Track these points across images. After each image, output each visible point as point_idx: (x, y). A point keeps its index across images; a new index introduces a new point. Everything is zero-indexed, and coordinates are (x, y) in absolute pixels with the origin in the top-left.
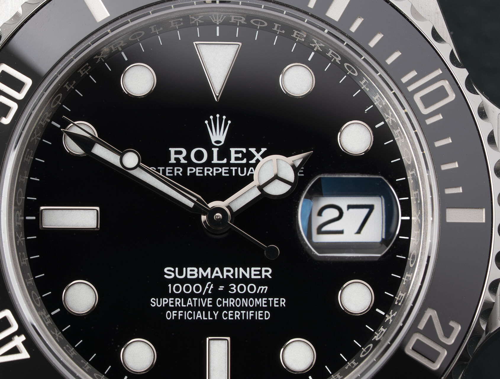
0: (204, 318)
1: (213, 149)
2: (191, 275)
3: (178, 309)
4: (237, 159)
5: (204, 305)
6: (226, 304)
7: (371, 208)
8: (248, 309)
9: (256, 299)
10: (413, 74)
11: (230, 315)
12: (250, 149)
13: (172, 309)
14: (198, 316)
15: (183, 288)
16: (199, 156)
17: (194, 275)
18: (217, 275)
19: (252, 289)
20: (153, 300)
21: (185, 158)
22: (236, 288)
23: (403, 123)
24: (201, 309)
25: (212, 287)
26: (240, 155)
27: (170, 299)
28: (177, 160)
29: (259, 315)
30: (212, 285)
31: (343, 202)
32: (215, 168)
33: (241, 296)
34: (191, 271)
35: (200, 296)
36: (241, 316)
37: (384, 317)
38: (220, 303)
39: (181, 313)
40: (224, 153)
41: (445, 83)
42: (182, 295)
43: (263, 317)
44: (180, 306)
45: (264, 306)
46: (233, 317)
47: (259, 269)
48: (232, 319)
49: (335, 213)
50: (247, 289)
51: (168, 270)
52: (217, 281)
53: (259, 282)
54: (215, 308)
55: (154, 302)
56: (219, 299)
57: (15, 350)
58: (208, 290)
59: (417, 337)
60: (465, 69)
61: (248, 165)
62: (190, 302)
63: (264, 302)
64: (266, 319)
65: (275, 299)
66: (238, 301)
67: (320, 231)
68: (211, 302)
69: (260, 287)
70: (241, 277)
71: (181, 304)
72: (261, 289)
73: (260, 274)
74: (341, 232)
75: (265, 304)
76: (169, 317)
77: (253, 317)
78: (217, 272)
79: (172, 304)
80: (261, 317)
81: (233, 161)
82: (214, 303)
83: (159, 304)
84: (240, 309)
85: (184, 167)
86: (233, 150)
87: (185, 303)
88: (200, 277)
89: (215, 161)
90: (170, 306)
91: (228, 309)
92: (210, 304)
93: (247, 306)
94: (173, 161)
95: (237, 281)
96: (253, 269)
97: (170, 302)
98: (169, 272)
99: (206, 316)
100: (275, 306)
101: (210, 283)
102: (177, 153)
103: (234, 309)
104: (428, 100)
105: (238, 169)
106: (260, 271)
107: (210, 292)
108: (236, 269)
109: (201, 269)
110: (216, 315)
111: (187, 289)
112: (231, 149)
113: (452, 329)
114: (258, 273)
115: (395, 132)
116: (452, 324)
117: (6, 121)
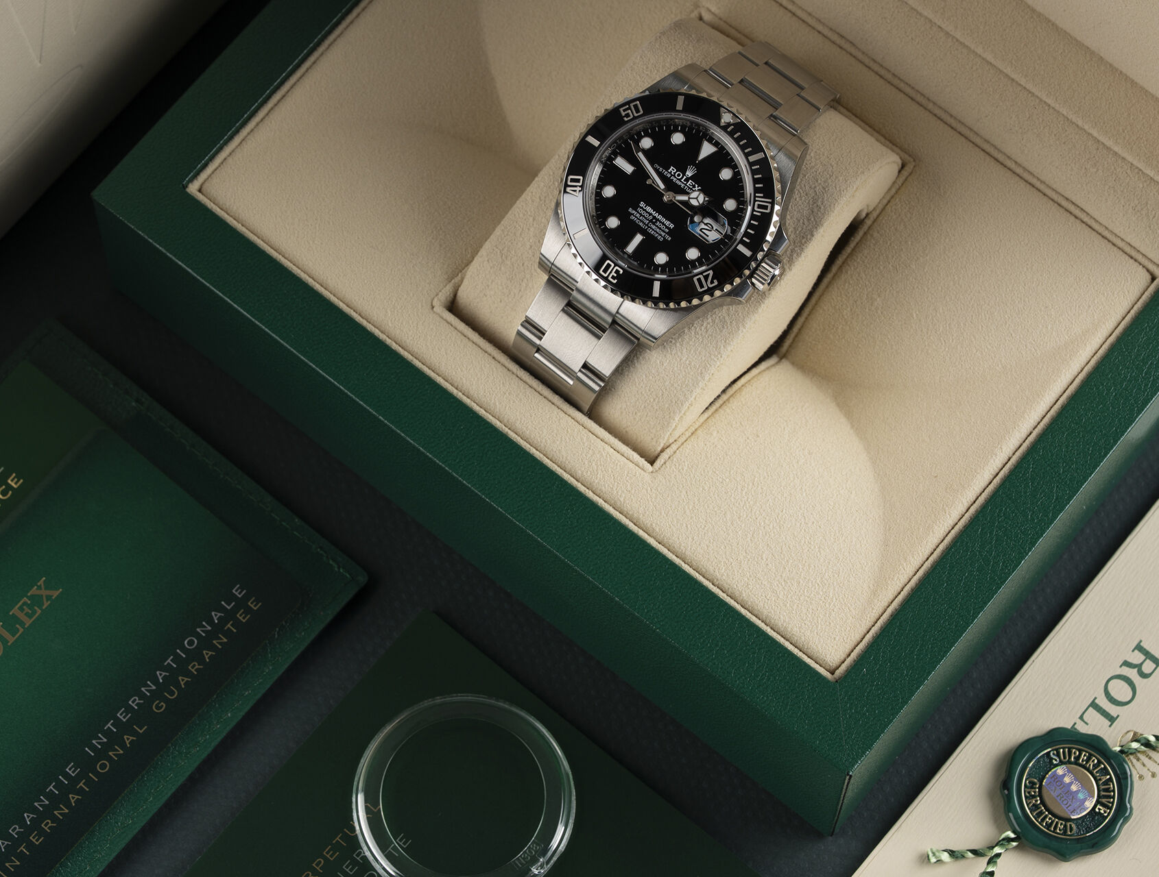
0: (641, 226)
3: (636, 217)
5: (645, 222)
6: (652, 226)
8: (658, 233)
9: (662, 232)
10: (762, 195)
11: (650, 231)
13: (634, 216)
14: (640, 224)
15: (642, 212)
16: (679, 175)
17: (649, 210)
19: (663, 228)
22: (659, 224)
24: (643, 222)
29: (659, 238)
33: (658, 228)
34: (649, 208)
35: (646, 218)
36: (653, 234)
37: (696, 265)
38: (650, 225)
39: (636, 219)
40: (687, 180)
41: (769, 205)
42: (640, 214)
47: (670, 223)
50: (662, 226)
52: (654, 217)
53: (667, 227)
54: (647, 225)
55: (630, 210)
56: (651, 223)
58: (650, 218)
59: (701, 276)
61: (691, 189)
62: (641, 218)
63: (664, 235)
64: (660, 240)
65: (668, 236)
66: (656, 228)
70: (663, 222)
72: (666, 230)
73: (669, 225)
74: (708, 236)
76: (631, 218)
77: (657, 237)
78: (656, 215)
82: (648, 223)
84: (655, 231)
87: (639, 217)
88: (650, 212)
91: (651, 228)
95: (660, 222)
96: (668, 222)
97: (635, 213)
98: (642, 204)
99: (643, 226)
100: (666, 238)
101: (652, 216)
103: (653, 230)
104: (760, 206)
108: (663, 218)
109: (652, 210)
110: (646, 228)
111: (644, 213)
116: (715, 281)
117: (626, 119)
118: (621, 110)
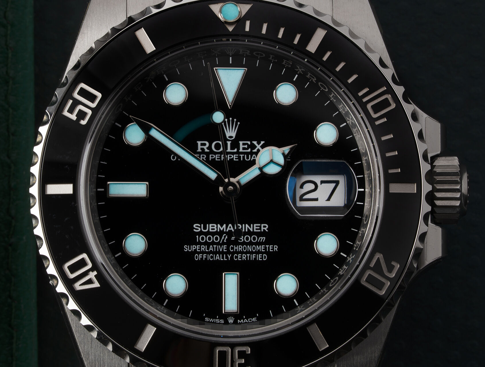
0: (221, 259)
1: (227, 142)
2: (212, 229)
3: (203, 253)
4: (244, 149)
5: (221, 250)
6: (236, 249)
7: (337, 183)
8: (252, 253)
9: (257, 246)
10: (366, 90)
11: (239, 257)
12: (253, 142)
13: (199, 253)
14: (217, 258)
15: (206, 239)
16: (217, 146)
17: (214, 229)
18: (230, 229)
19: (254, 239)
20: (186, 247)
21: (207, 148)
22: (244, 238)
23: (359, 124)
24: (219, 253)
25: (226, 237)
26: (246, 146)
27: (198, 246)
28: (203, 149)
29: (260, 257)
30: (227, 236)
31: (317, 179)
32: (228, 155)
33: (247, 244)
34: (212, 226)
35: (218, 244)
36: (247, 258)
37: (346, 258)
38: (232, 248)
39: (205, 256)
40: (235, 144)
41: (389, 97)
42: (206, 243)
43: (262, 258)
44: (204, 251)
45: (262, 251)
46: (241, 258)
47: (260, 225)
48: (241, 260)
49: (312, 186)
50: (251, 239)
51: (196, 226)
52: (230, 233)
53: (259, 234)
54: (228, 252)
55: (186, 248)
56: (232, 246)
57: (90, 282)
58: (224, 240)
59: (368, 272)
60: (402, 86)
61: (252, 153)
62: (211, 248)
63: (262, 248)
64: (264, 259)
65: (270, 246)
66: (245, 247)
67: (301, 199)
68: (226, 248)
69: (260, 238)
70: (247, 231)
71: (205, 249)
72: (261, 239)
73: (260, 229)
74: (317, 200)
75: (263, 249)
76: (197, 258)
77: (255, 259)
78: (230, 227)
79: (199, 249)
80: (261, 258)
81: (241, 150)
82: (228, 248)
83: (190, 250)
84: (246, 253)
85: (208, 154)
86: (241, 143)
87: (208, 249)
88: (218, 231)
89: (229, 150)
90: (198, 251)
91: (238, 253)
92: (225, 249)
93: (251, 251)
94: (199, 150)
95: (244, 234)
96: (255, 225)
97: (198, 248)
98: (197, 227)
99: (223, 258)
100: (270, 251)
101: (225, 235)
102: (202, 144)
103: (242, 253)
104: (377, 108)
105: (244, 156)
106: (260, 226)
107: (225, 241)
108: (244, 225)
109: (219, 225)
110: (229, 257)
111: (210, 239)
112: (240, 142)
113: (393, 267)
114: (259, 228)
115: (354, 130)
116: (393, 263)
117: (83, 122)
118: (66, 113)
